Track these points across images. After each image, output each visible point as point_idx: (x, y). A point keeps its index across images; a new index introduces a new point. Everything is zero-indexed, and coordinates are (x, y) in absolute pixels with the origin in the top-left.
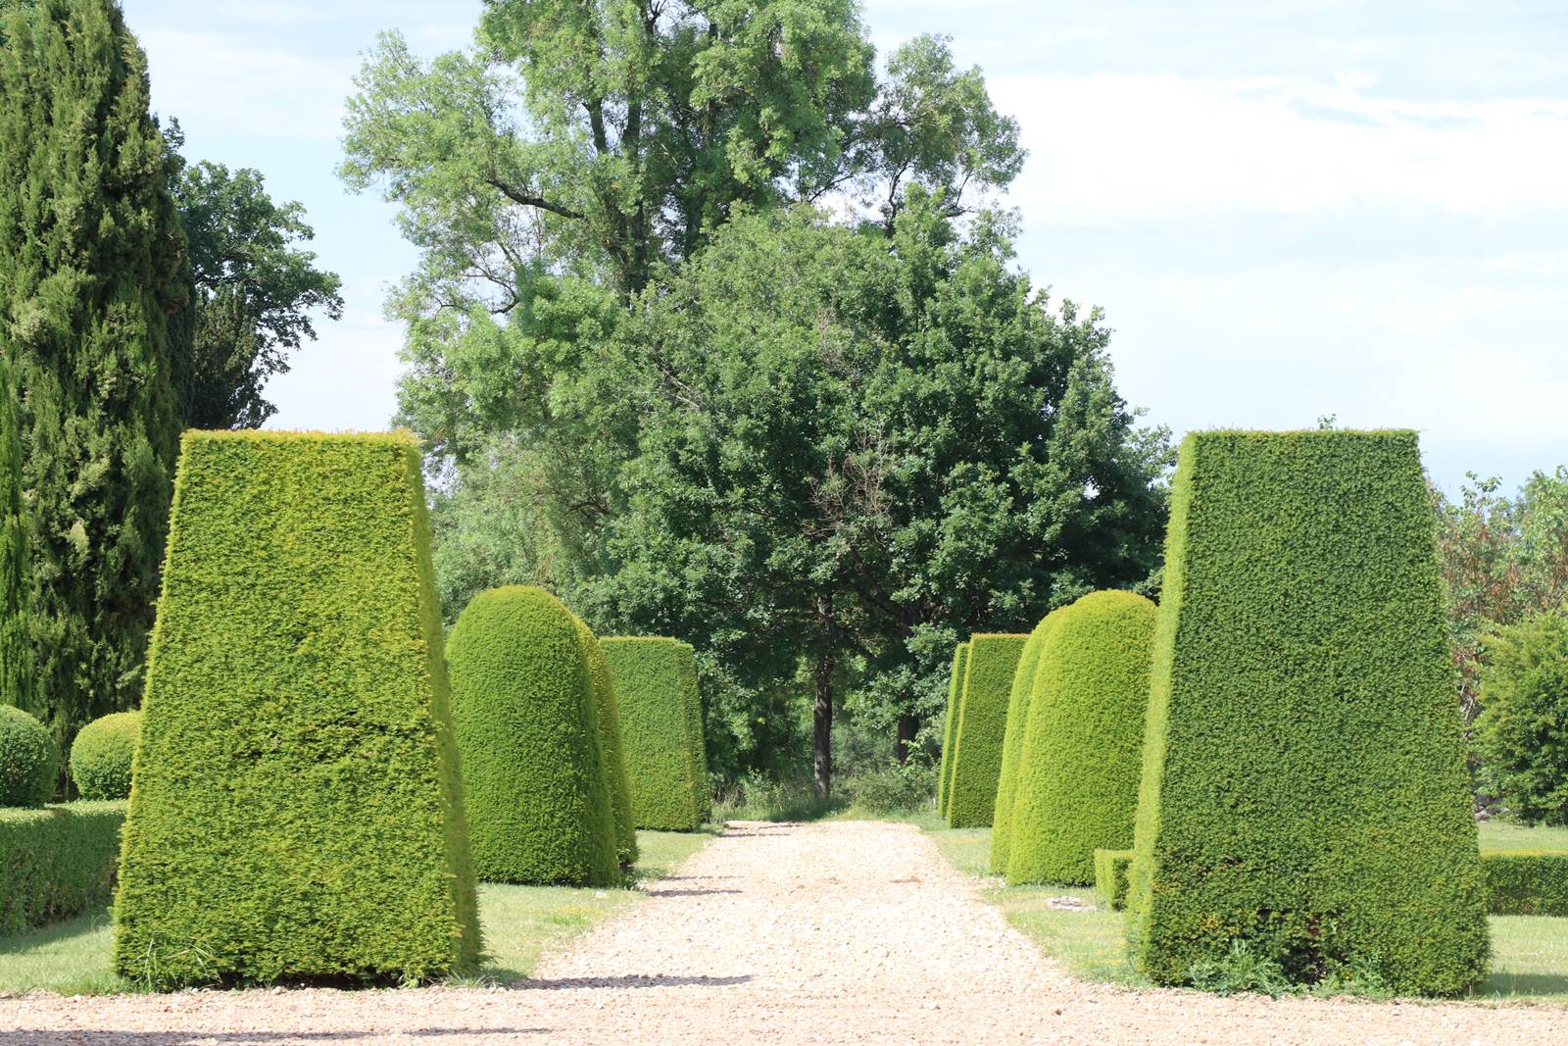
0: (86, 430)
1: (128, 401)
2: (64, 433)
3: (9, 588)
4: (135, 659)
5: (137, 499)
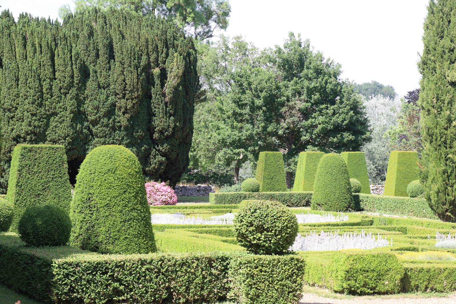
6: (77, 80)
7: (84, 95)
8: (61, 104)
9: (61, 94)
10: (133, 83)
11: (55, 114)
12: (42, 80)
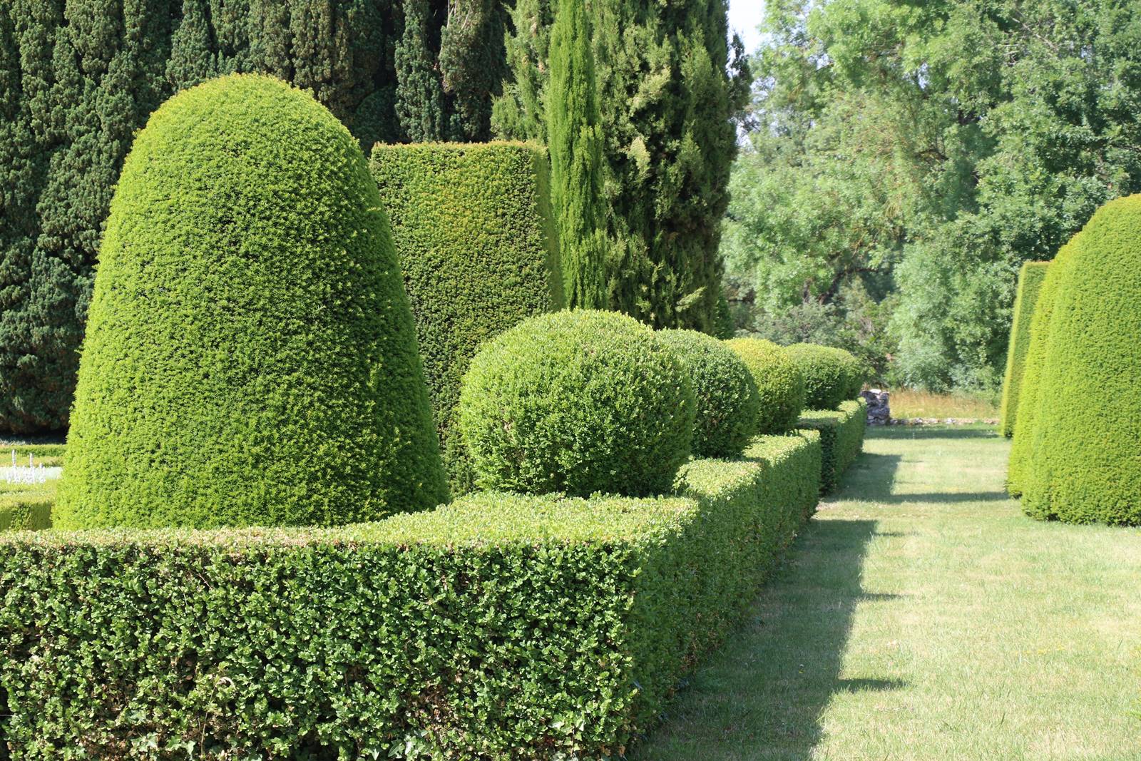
0: (645, 40)
1: (686, 10)
2: (622, 43)
3: (585, 205)
4: (694, 280)
5: (696, 113)
6: (134, 26)
7: (164, 75)
8: (80, 108)
9: (82, 72)
10: (316, 29)
11: (60, 142)
12: (17, 27)
